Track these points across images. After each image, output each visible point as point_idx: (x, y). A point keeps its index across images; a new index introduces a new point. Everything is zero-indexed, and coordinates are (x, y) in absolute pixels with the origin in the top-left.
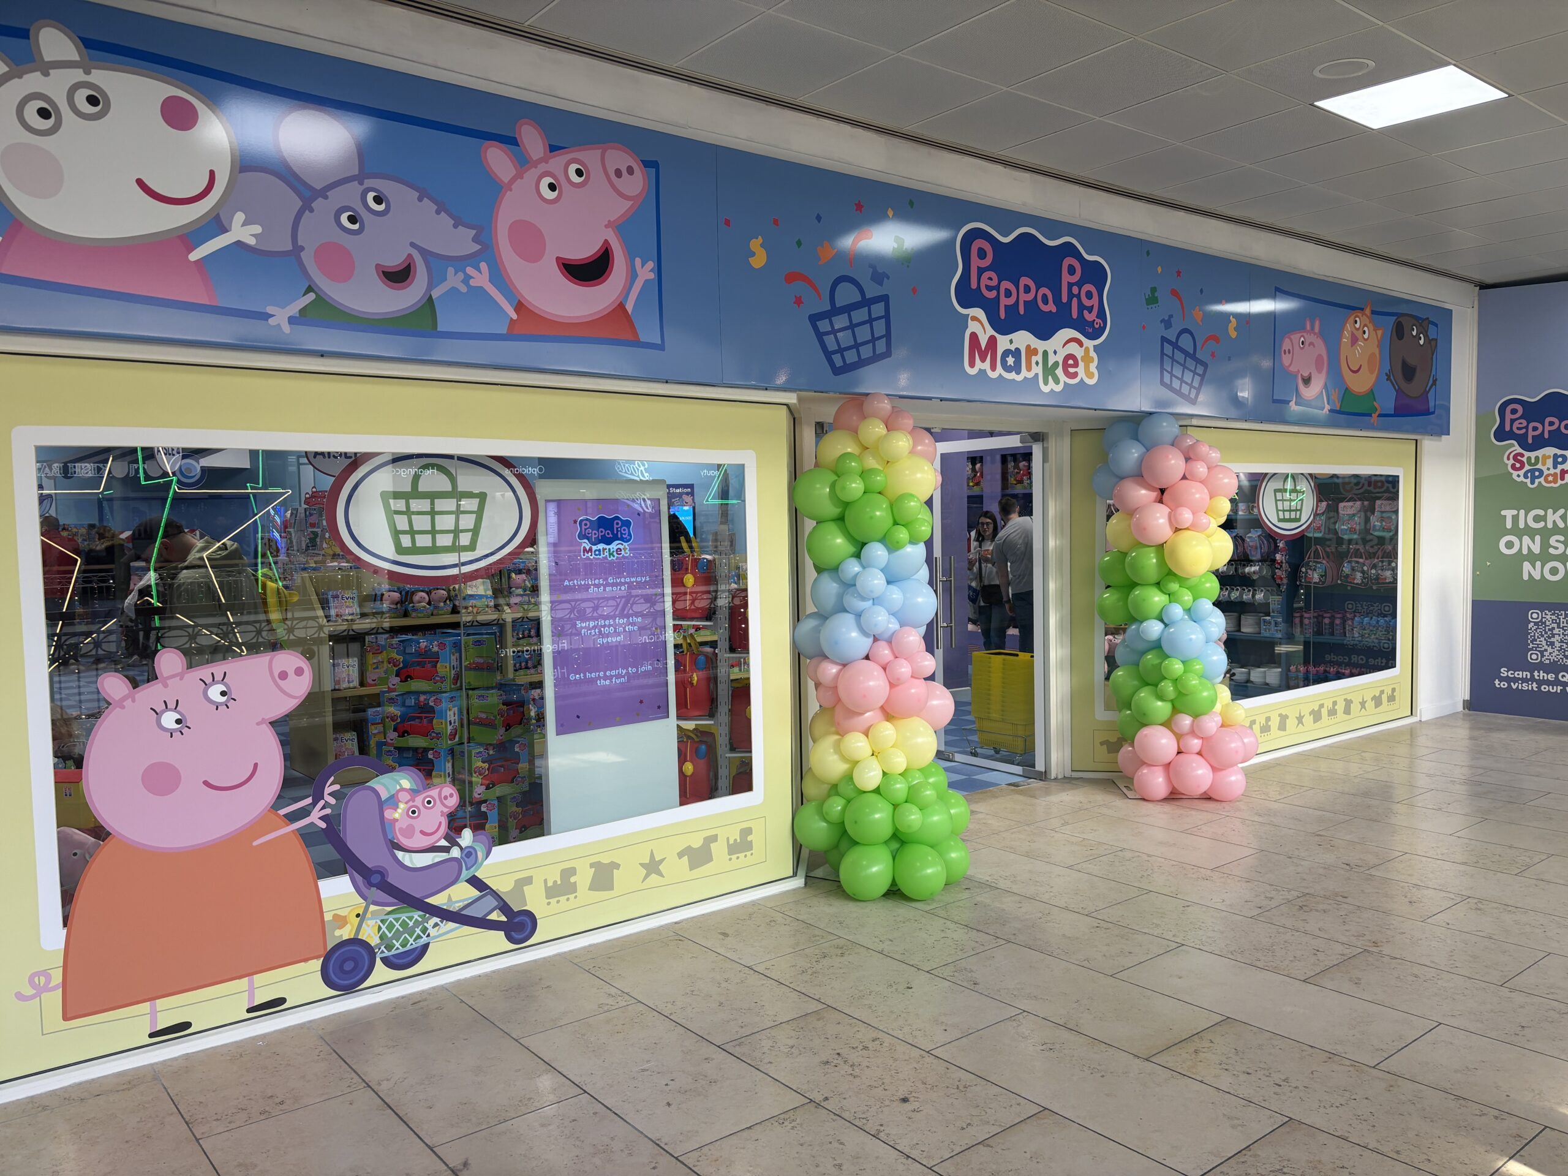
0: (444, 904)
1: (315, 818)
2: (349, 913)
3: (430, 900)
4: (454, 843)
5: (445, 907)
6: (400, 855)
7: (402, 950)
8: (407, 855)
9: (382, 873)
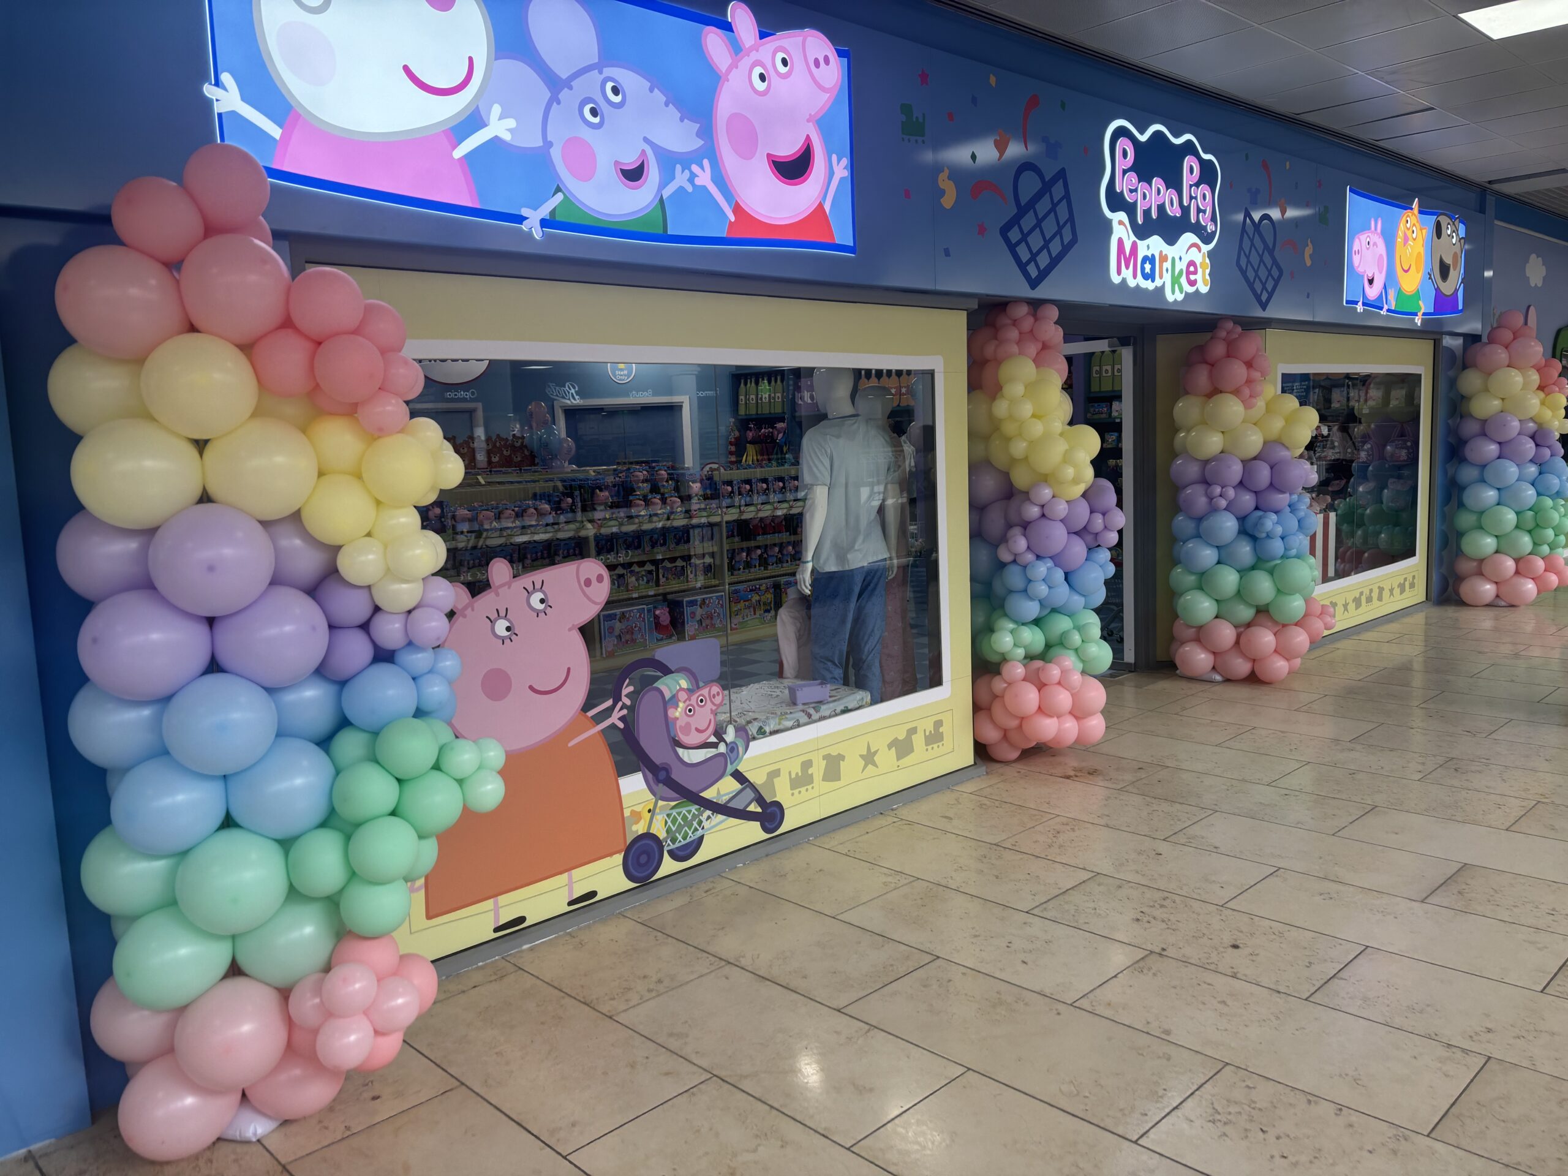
0: (714, 798)
1: (615, 719)
2: (642, 809)
3: (703, 794)
4: (721, 739)
5: (715, 801)
6: (680, 751)
7: (683, 842)
8: (686, 751)
9: (666, 769)
